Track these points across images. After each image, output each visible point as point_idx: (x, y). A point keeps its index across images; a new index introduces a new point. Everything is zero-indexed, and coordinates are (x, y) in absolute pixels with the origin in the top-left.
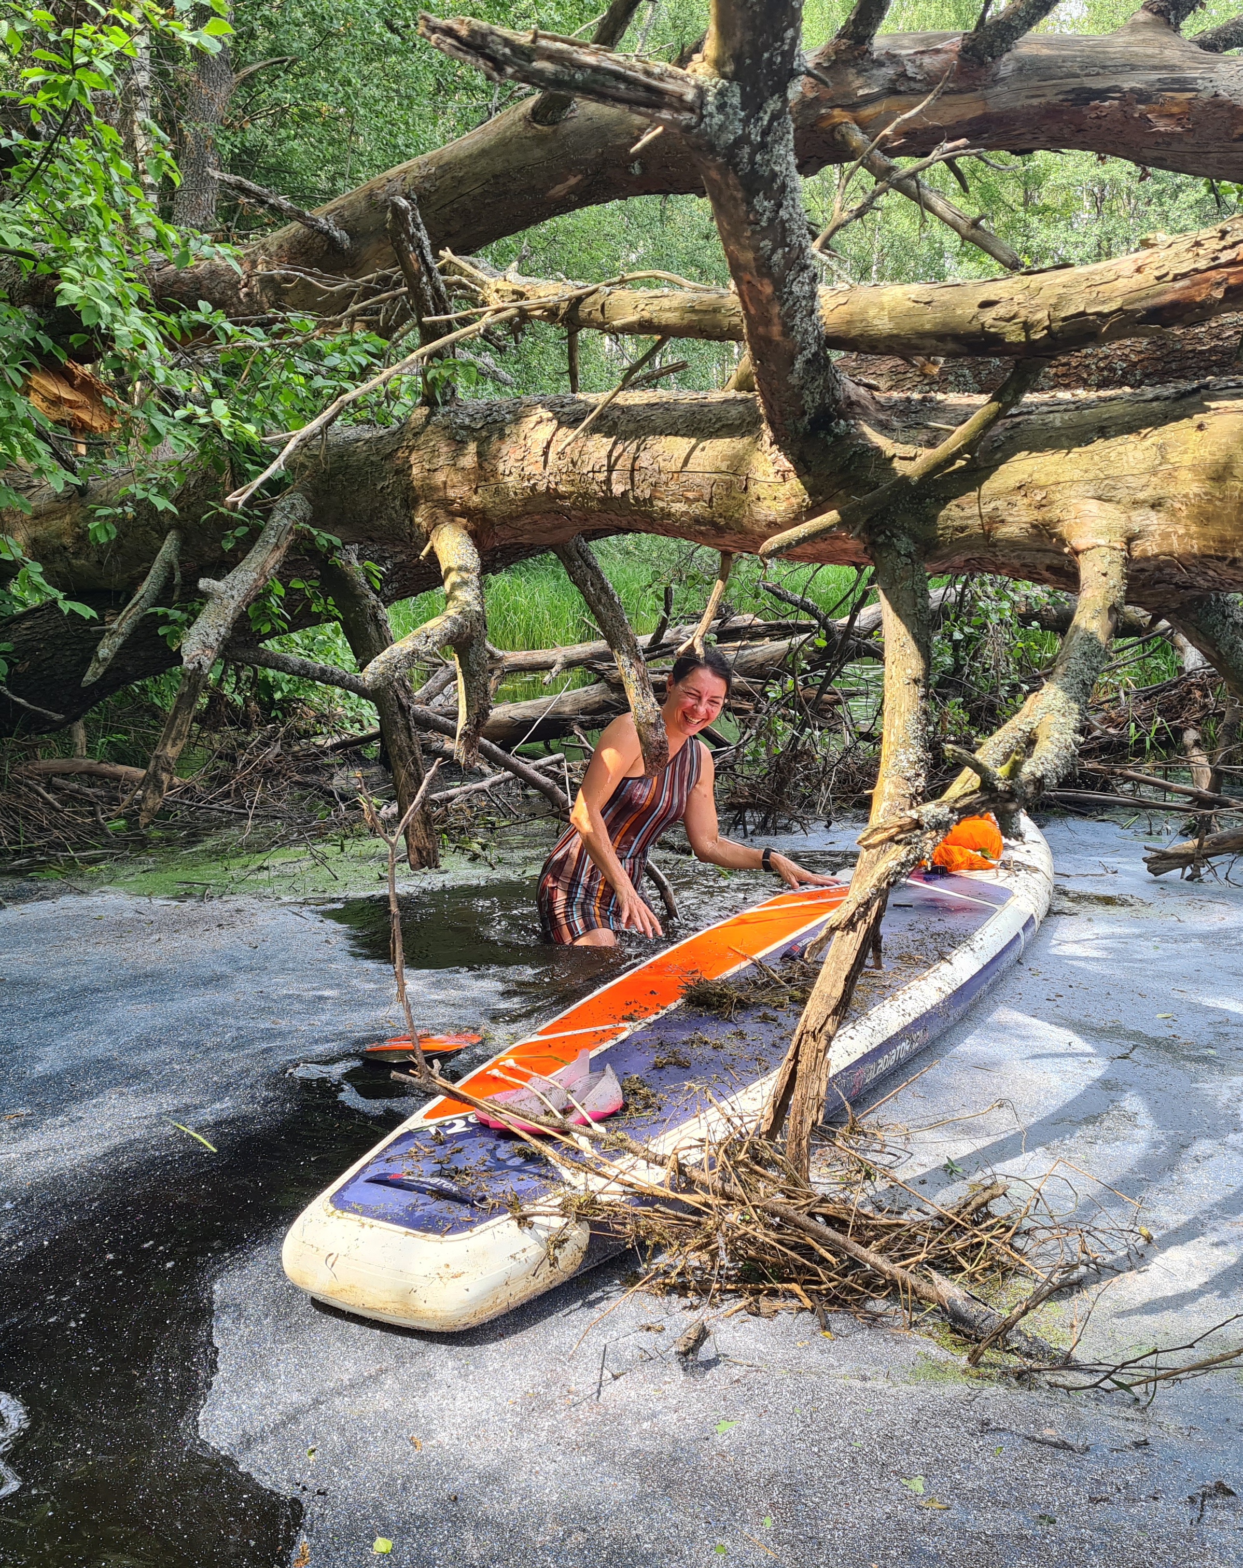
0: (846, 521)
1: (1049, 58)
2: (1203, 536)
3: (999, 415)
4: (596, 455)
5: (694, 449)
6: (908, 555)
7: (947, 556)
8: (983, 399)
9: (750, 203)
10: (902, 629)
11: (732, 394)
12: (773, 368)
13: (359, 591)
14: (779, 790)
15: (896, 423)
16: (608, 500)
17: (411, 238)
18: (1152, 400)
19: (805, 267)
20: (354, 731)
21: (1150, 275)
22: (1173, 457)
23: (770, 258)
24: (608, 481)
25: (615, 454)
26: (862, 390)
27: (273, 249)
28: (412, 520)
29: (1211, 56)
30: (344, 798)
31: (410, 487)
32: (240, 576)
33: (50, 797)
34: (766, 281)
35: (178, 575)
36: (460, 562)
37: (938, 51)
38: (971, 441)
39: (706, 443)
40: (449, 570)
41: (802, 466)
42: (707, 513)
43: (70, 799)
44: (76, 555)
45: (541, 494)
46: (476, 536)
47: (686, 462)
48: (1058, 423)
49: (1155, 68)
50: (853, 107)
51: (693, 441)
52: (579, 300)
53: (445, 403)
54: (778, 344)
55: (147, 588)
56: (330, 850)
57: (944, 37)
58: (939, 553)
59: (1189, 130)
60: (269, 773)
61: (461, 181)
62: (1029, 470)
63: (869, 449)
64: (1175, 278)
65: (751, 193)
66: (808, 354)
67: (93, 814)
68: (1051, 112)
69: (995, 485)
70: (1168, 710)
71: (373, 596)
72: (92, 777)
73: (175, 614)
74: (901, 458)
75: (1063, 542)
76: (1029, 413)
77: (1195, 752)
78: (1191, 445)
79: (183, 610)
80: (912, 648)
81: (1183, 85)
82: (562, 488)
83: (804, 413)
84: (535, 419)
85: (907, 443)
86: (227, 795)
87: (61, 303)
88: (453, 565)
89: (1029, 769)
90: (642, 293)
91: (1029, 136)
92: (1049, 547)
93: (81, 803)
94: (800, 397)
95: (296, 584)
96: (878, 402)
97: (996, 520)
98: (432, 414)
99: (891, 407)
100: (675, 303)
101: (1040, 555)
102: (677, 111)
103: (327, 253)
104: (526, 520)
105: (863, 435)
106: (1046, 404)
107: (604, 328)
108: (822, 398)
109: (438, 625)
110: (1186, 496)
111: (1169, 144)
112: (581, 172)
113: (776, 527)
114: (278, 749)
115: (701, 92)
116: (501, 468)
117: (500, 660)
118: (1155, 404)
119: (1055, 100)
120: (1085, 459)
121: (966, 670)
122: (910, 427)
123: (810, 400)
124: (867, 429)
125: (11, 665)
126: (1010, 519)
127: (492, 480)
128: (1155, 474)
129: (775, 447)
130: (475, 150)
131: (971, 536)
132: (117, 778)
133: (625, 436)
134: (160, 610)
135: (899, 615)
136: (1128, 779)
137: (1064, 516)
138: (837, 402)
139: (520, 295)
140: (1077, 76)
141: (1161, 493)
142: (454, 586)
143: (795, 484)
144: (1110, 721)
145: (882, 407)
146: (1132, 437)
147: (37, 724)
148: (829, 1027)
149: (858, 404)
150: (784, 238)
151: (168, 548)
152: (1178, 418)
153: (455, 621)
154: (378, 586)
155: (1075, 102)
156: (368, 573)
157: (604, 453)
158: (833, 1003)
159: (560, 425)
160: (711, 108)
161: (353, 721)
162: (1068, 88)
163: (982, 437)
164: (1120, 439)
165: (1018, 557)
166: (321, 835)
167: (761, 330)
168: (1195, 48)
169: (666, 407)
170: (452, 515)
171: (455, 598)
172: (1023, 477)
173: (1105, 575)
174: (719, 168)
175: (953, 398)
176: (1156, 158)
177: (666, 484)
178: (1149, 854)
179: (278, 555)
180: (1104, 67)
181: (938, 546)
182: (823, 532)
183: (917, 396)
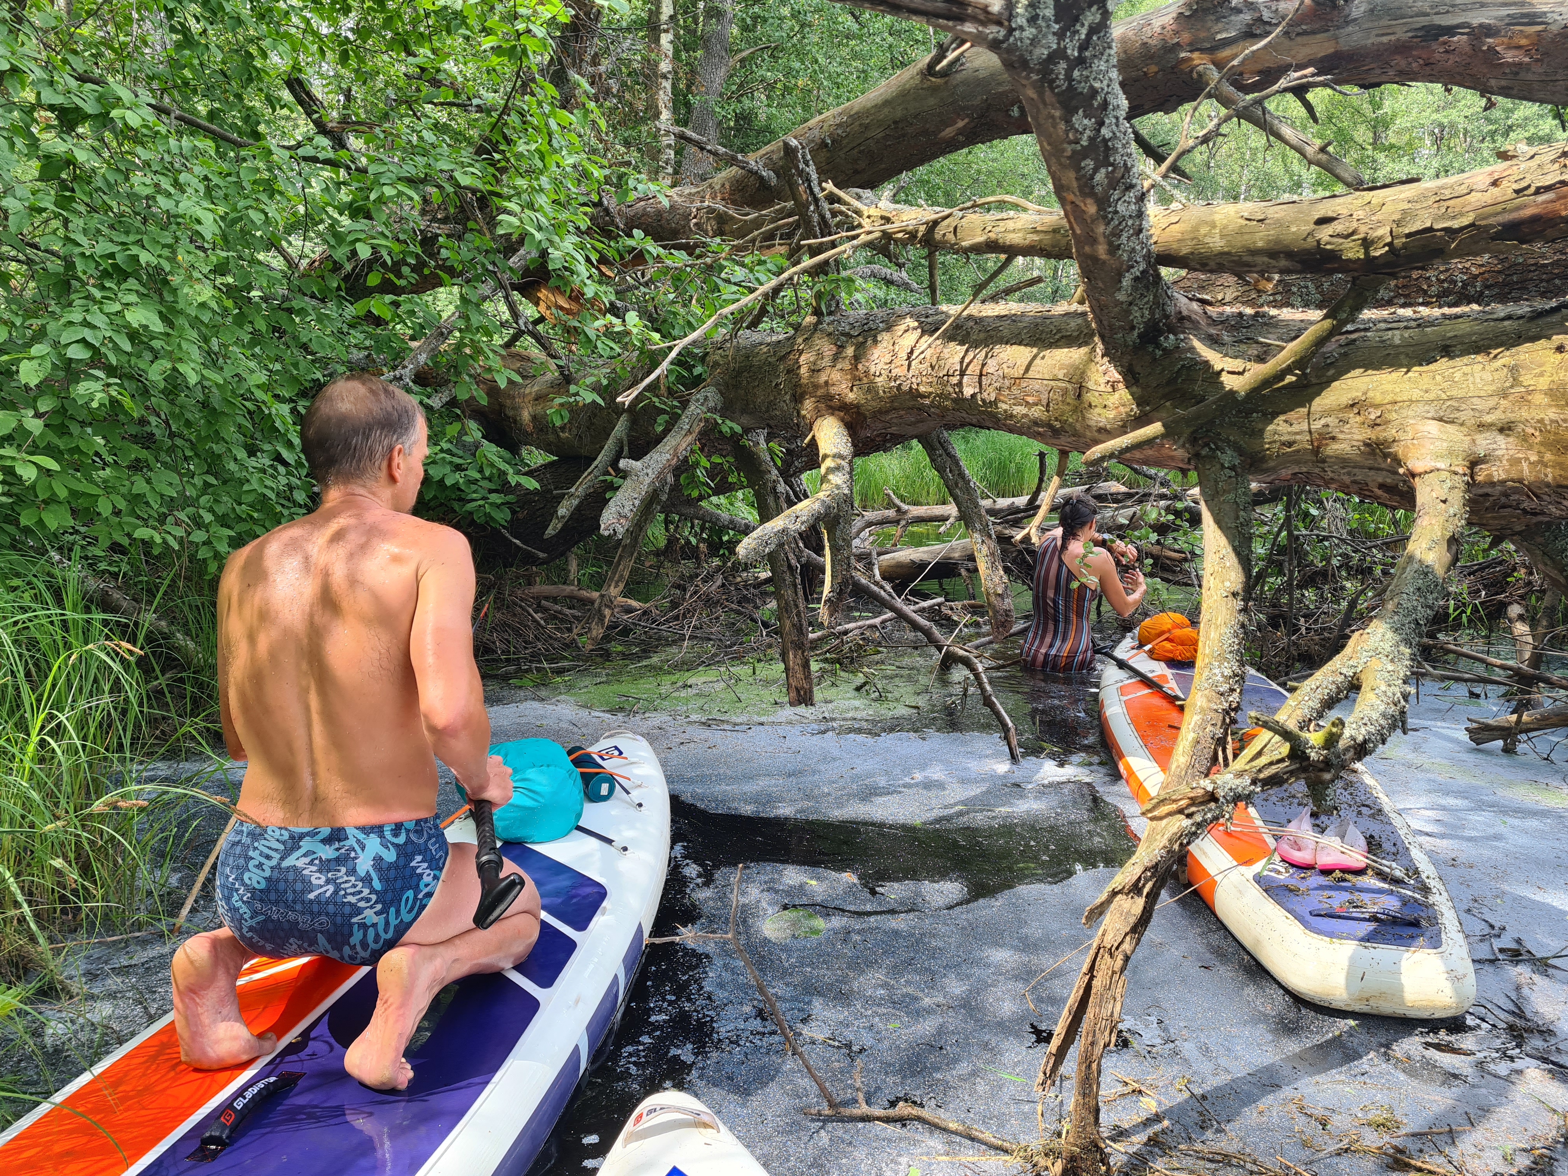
0: (1170, 432)
2: (1558, 465)
3: (1333, 332)
4: (951, 361)
5: (1035, 357)
6: (1233, 468)
7: (1274, 470)
8: (1315, 314)
9: (1068, 121)
10: (1223, 541)
11: (1075, 307)
12: (1101, 285)
13: (763, 468)
15: (1226, 337)
16: (960, 400)
17: (801, 173)
18: (1503, 319)
19: (1131, 187)
21: (1507, 189)
22: (1527, 379)
23: (1092, 178)
24: (960, 384)
25: (967, 360)
26: (1195, 306)
27: (717, 187)
28: (798, 413)
31: (797, 385)
32: (657, 457)
33: (537, 616)
34: (1089, 201)
35: (626, 449)
36: (835, 451)
38: (1302, 358)
39: (1047, 353)
40: (825, 456)
41: (1131, 377)
42: (1044, 416)
43: (553, 617)
45: (905, 393)
46: (851, 428)
47: (1027, 369)
48: (1397, 341)
49: (1504, 5)
50: (1213, 48)
51: (1035, 350)
52: (936, 223)
53: (830, 313)
54: (1104, 262)
55: (600, 459)
56: (744, 673)
58: (1265, 466)
59: (1537, 60)
60: (709, 602)
61: (867, 127)
62: (1364, 388)
63: (1197, 363)
64: (1538, 191)
65: (1069, 111)
66: (1136, 271)
67: (569, 630)
68: (1401, 48)
69: (1327, 401)
70: (1493, 585)
71: (775, 472)
72: (573, 600)
74: (1229, 372)
75: (1398, 462)
76: (1366, 330)
77: (1519, 625)
78: (1548, 368)
80: (1232, 560)
81: (1532, 19)
82: (922, 389)
83: (1133, 328)
84: (903, 327)
85: (1236, 357)
86: (675, 618)
88: (828, 452)
90: (991, 216)
91: (1379, 71)
92: (1383, 466)
93: (562, 621)
94: (1128, 312)
95: (717, 459)
96: (1210, 317)
97: (1327, 437)
98: (819, 322)
99: (1223, 322)
100: (1019, 225)
101: (1372, 473)
102: (984, 24)
103: (758, 189)
104: (893, 415)
105: (1192, 349)
106: (1385, 321)
107: (956, 247)
108: (1152, 313)
109: (808, 507)
110: (1541, 421)
111: (1517, 73)
112: (968, 116)
113: (1106, 433)
114: (720, 582)
115: (1009, 3)
116: (873, 369)
117: (905, 512)
118: (1506, 323)
119: (1405, 37)
120: (1426, 378)
122: (1241, 341)
123: (1139, 316)
124: (1196, 344)
125: (514, 512)
126: (1341, 436)
127: (865, 380)
128: (1505, 396)
129: (1106, 359)
130: (879, 101)
131: (1298, 451)
133: (975, 345)
134: (608, 478)
135: (1220, 527)
136: (1449, 652)
137: (1401, 436)
138: (1167, 317)
139: (887, 220)
140: (1427, 15)
141: (1511, 416)
142: (830, 470)
143: (1123, 394)
145: (1213, 322)
146: (1480, 358)
147: (528, 558)
148: (1127, 947)
149: (1189, 318)
150: (1107, 157)
151: (621, 427)
152: (1534, 339)
153: (824, 503)
154: (779, 463)
155: (1424, 38)
156: (772, 452)
157: (957, 359)
158: (1132, 920)
159: (923, 333)
160: (1021, 21)
162: (1418, 26)
163: (1313, 353)
164: (1466, 359)
165: (1349, 474)
166: (739, 658)
167: (1087, 249)
169: (1013, 318)
170: (831, 410)
171: (829, 481)
172: (1356, 394)
173: (1444, 502)
174: (1034, 85)
175: (1286, 314)
176: (1503, 88)
177: (1009, 388)
179: (689, 439)
180: (1453, 6)
181: (1263, 459)
182: (1149, 442)
183: (1249, 311)
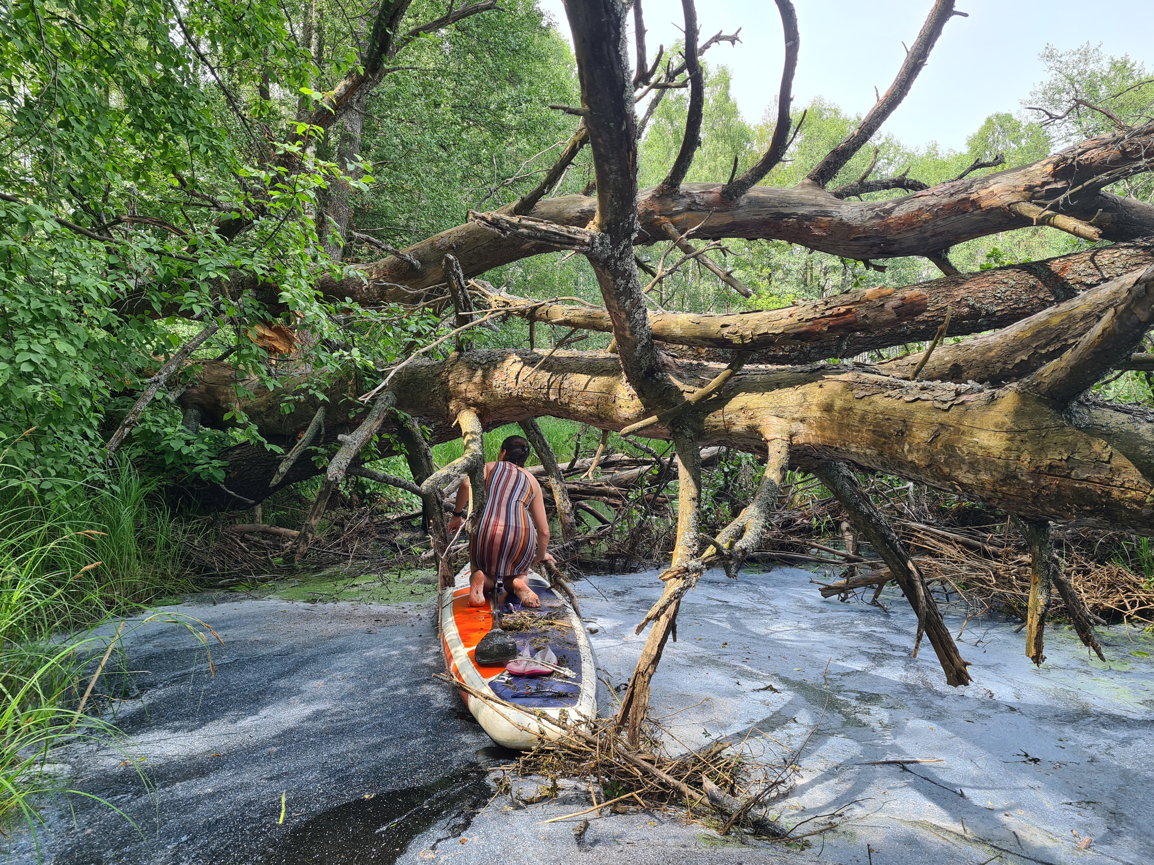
0: (661, 421)
1: (763, 198)
2: (823, 436)
3: (732, 375)
4: (542, 380)
5: (589, 380)
6: (691, 438)
7: (709, 439)
8: (725, 366)
9: (614, 281)
10: (687, 474)
11: (609, 355)
12: (627, 348)
13: (419, 443)
14: (632, 548)
15: (685, 375)
16: (547, 402)
17: (454, 273)
18: (800, 372)
19: (641, 306)
20: (407, 511)
21: (796, 318)
22: (809, 399)
23: (624, 304)
24: (548, 393)
25: (551, 380)
26: (670, 358)
27: (381, 267)
28: (448, 408)
29: (839, 201)
30: (402, 548)
31: (448, 391)
32: (359, 433)
33: (242, 544)
34: (622, 312)
35: (323, 429)
36: (472, 430)
37: (711, 192)
38: (719, 386)
39: (596, 378)
40: (466, 433)
41: (641, 393)
42: (595, 412)
43: (255, 545)
44: (267, 416)
45: (514, 397)
46: (481, 417)
47: (586, 386)
48: (758, 380)
49: (813, 205)
50: (671, 215)
51: (589, 377)
52: (536, 308)
53: (468, 350)
54: (628, 338)
55: (306, 436)
56: (393, 577)
57: (713, 186)
58: (705, 437)
59: (829, 235)
60: (362, 533)
62: (745, 401)
63: (672, 387)
64: (807, 320)
65: (615, 277)
66: (643, 342)
67: (265, 554)
68: (765, 223)
69: (730, 407)
70: (833, 511)
71: (425, 443)
72: (265, 534)
73: (321, 450)
74: (687, 392)
75: (761, 435)
76: (745, 374)
77: (847, 533)
78: (816, 394)
79: (326, 448)
80: (691, 483)
81: (826, 214)
82: (524, 395)
83: (642, 369)
84: (512, 360)
85: (690, 385)
86: (338, 545)
87: (281, 301)
88: (467, 431)
89: (739, 545)
90: (567, 307)
91: (755, 232)
92: (755, 437)
93: (259, 548)
94: (640, 362)
95: (386, 436)
96: (677, 364)
97: (731, 423)
98: (460, 355)
99: (683, 367)
100: (582, 313)
101: (751, 440)
102: (582, 246)
103: (409, 272)
104: (506, 409)
105: (669, 380)
106: (753, 370)
107: (547, 321)
108: (650, 362)
109: (460, 462)
110: (814, 417)
111: (821, 240)
113: (629, 421)
114: (367, 521)
115: (593, 238)
116: (494, 384)
118: (801, 374)
119: (767, 217)
120: (770, 397)
121: (731, 487)
122: (692, 377)
123: (645, 363)
124: (671, 378)
125: (227, 473)
126: (737, 423)
127: (490, 390)
128: (801, 406)
129: (628, 383)
131: (719, 430)
132: (280, 535)
133: (556, 372)
134: (313, 448)
135: (686, 467)
136: (814, 547)
137: (762, 423)
138: (657, 364)
139: (507, 304)
140: (777, 207)
141: (805, 415)
142: (469, 442)
143: (637, 401)
144: (804, 516)
145: (679, 367)
146: (791, 389)
147: (238, 505)
148: (650, 670)
149: (667, 365)
150: (631, 295)
151: (319, 415)
152: (811, 382)
153: (469, 460)
154: (428, 438)
155: (776, 219)
156: (423, 432)
157: (546, 379)
158: (652, 658)
159: (525, 364)
160: (597, 244)
161: (408, 506)
162: (773, 212)
163: (724, 384)
164: (786, 389)
165: (742, 441)
166: (388, 568)
167: (620, 330)
168: (832, 197)
169: (577, 359)
170: (468, 406)
171: (469, 448)
172: (743, 404)
173: (780, 452)
174: (601, 267)
175: (712, 365)
176: (815, 246)
177: (576, 396)
178: (822, 587)
179: (379, 422)
180: (789, 204)
181: (704, 434)
182: (651, 425)
183: (695, 362)
